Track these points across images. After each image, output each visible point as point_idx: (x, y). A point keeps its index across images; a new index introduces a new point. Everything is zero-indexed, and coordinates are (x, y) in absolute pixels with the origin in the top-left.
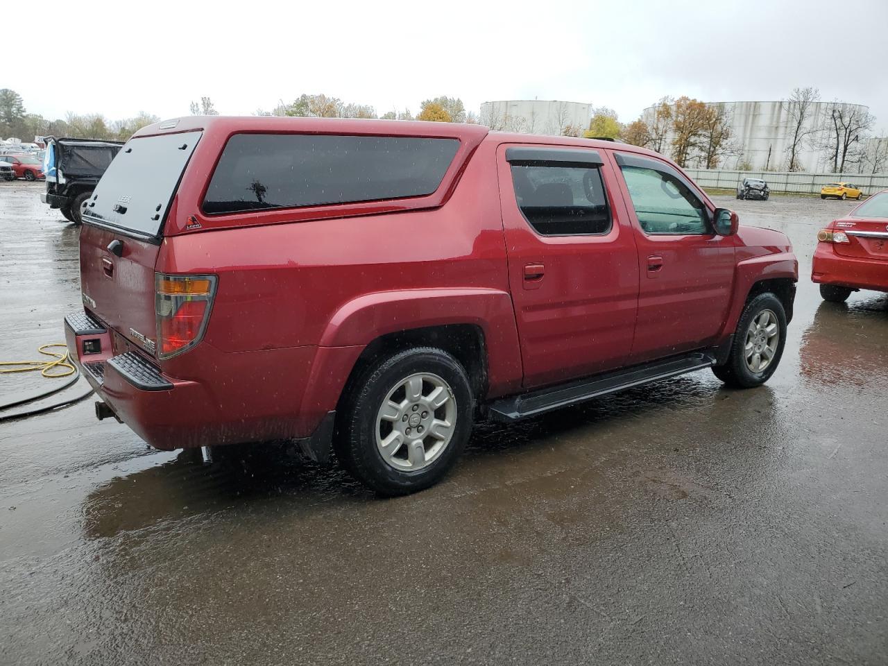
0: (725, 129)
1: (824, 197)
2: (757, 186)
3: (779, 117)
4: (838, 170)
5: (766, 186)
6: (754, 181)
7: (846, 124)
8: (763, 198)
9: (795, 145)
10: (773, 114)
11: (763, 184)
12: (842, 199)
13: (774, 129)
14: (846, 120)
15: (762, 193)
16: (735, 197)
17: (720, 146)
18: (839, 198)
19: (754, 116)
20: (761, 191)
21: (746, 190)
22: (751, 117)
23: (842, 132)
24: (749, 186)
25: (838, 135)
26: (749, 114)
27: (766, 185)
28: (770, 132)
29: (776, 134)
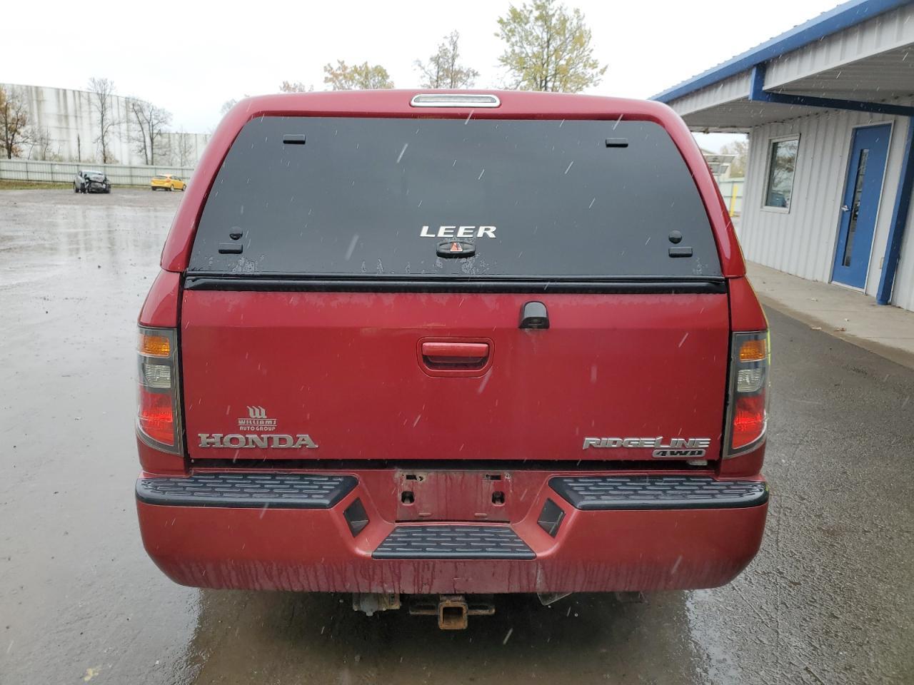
0: (20, 114)
1: (154, 188)
2: (97, 178)
3: (66, 107)
4: (150, 163)
5: (106, 180)
6: (95, 173)
7: (148, 118)
8: (106, 191)
9: (103, 137)
10: (59, 101)
11: (103, 177)
12: (171, 190)
13: (63, 118)
14: (147, 114)
15: (104, 186)
16: (73, 190)
17: (19, 134)
18: (167, 189)
19: (39, 102)
20: (102, 183)
21: (87, 183)
22: (35, 102)
23: (146, 126)
24: (88, 179)
25: (142, 129)
26: (32, 100)
27: (106, 178)
28: (60, 120)
29: (67, 123)
